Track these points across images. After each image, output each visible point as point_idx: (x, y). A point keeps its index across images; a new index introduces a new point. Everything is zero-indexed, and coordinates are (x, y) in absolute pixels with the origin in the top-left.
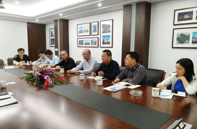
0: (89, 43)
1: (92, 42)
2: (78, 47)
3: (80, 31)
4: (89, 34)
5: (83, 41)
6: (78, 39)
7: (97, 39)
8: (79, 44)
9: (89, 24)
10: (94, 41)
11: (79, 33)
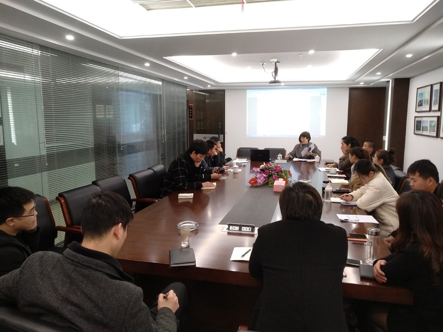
0: (427, 127)
1: (430, 126)
2: (414, 134)
3: (420, 101)
4: (428, 109)
5: (420, 121)
6: (416, 118)
7: (436, 119)
8: (417, 130)
9: (430, 87)
10: (433, 124)
11: (419, 106)
